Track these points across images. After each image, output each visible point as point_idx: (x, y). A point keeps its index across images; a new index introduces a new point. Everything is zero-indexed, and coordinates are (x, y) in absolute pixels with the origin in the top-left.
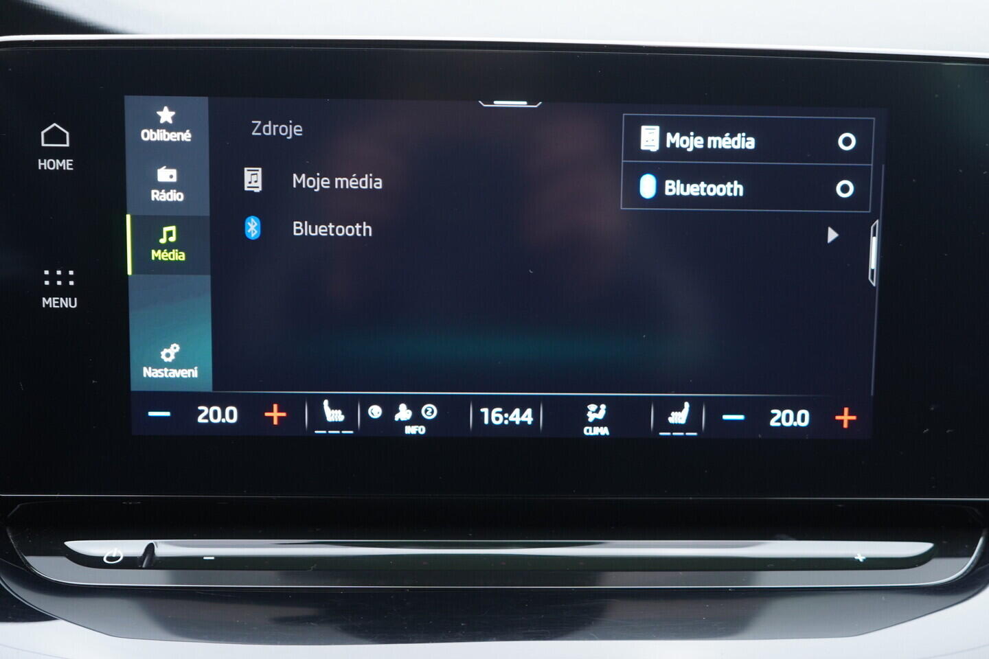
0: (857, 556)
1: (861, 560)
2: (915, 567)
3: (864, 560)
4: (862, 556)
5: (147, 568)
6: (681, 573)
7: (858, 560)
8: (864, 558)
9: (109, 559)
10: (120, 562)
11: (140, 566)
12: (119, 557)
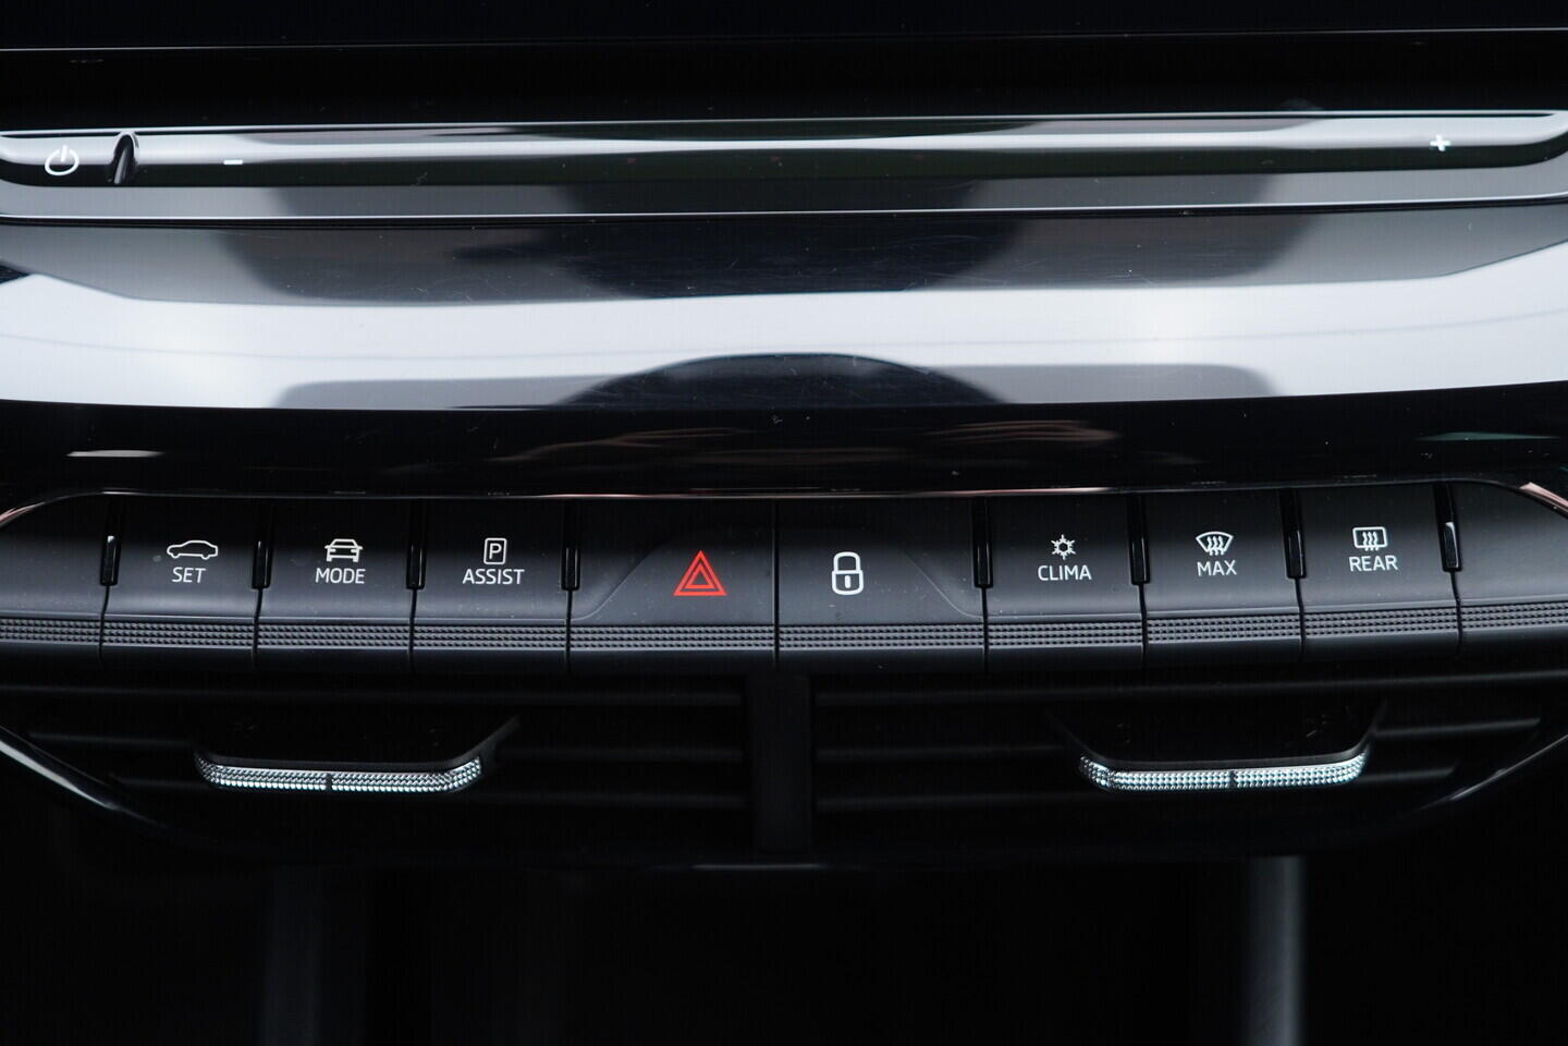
0: (1435, 139)
1: (1442, 149)
2: (1542, 160)
3: (1448, 148)
4: (1445, 139)
5: (123, 184)
6: (1096, 180)
7: (1437, 148)
8: (1448, 143)
9: (54, 167)
10: (74, 173)
11: (110, 180)
12: (71, 166)
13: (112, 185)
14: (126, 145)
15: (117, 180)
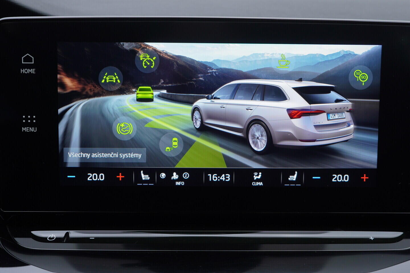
4: (372, 237)
9: (50, 238)
10: (54, 240)
11: (63, 241)
14: (67, 234)
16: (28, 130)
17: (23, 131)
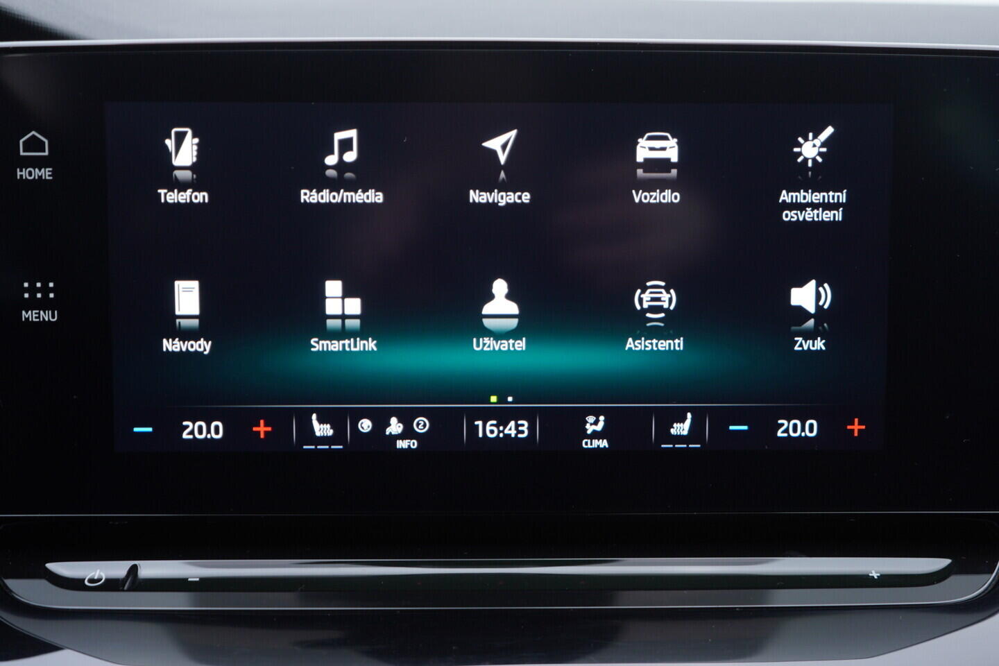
0: (871, 573)
1: (876, 577)
2: (933, 584)
4: (876, 572)
5: (128, 590)
7: (873, 577)
8: (878, 575)
9: (91, 581)
10: (101, 584)
11: (121, 588)
12: (101, 580)
13: (123, 590)
14: (134, 570)
15: (126, 588)
16: (36, 318)
17: (23, 319)
